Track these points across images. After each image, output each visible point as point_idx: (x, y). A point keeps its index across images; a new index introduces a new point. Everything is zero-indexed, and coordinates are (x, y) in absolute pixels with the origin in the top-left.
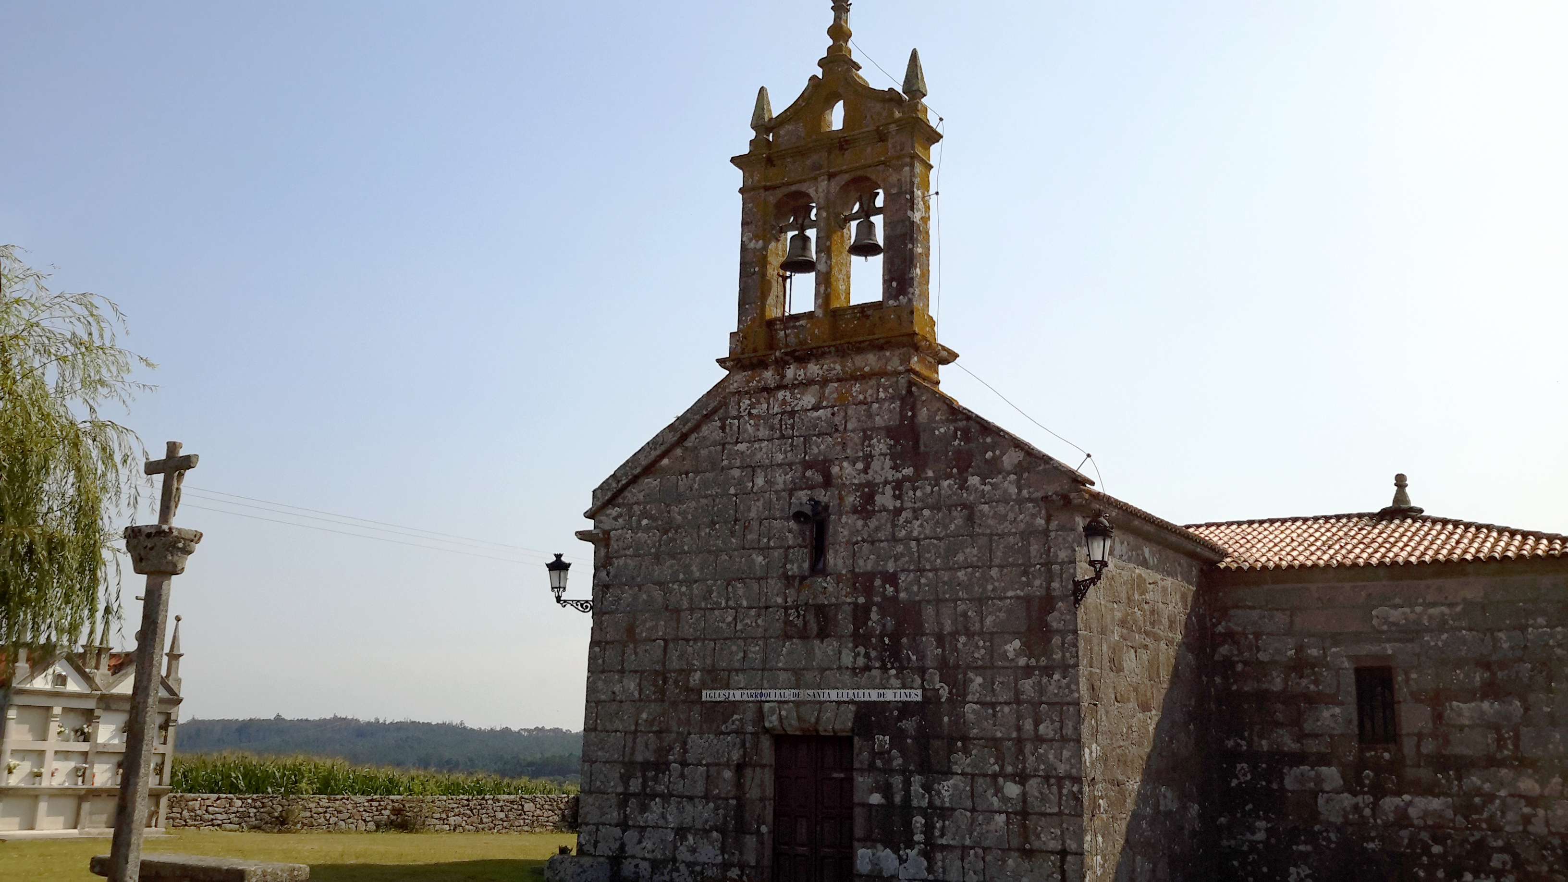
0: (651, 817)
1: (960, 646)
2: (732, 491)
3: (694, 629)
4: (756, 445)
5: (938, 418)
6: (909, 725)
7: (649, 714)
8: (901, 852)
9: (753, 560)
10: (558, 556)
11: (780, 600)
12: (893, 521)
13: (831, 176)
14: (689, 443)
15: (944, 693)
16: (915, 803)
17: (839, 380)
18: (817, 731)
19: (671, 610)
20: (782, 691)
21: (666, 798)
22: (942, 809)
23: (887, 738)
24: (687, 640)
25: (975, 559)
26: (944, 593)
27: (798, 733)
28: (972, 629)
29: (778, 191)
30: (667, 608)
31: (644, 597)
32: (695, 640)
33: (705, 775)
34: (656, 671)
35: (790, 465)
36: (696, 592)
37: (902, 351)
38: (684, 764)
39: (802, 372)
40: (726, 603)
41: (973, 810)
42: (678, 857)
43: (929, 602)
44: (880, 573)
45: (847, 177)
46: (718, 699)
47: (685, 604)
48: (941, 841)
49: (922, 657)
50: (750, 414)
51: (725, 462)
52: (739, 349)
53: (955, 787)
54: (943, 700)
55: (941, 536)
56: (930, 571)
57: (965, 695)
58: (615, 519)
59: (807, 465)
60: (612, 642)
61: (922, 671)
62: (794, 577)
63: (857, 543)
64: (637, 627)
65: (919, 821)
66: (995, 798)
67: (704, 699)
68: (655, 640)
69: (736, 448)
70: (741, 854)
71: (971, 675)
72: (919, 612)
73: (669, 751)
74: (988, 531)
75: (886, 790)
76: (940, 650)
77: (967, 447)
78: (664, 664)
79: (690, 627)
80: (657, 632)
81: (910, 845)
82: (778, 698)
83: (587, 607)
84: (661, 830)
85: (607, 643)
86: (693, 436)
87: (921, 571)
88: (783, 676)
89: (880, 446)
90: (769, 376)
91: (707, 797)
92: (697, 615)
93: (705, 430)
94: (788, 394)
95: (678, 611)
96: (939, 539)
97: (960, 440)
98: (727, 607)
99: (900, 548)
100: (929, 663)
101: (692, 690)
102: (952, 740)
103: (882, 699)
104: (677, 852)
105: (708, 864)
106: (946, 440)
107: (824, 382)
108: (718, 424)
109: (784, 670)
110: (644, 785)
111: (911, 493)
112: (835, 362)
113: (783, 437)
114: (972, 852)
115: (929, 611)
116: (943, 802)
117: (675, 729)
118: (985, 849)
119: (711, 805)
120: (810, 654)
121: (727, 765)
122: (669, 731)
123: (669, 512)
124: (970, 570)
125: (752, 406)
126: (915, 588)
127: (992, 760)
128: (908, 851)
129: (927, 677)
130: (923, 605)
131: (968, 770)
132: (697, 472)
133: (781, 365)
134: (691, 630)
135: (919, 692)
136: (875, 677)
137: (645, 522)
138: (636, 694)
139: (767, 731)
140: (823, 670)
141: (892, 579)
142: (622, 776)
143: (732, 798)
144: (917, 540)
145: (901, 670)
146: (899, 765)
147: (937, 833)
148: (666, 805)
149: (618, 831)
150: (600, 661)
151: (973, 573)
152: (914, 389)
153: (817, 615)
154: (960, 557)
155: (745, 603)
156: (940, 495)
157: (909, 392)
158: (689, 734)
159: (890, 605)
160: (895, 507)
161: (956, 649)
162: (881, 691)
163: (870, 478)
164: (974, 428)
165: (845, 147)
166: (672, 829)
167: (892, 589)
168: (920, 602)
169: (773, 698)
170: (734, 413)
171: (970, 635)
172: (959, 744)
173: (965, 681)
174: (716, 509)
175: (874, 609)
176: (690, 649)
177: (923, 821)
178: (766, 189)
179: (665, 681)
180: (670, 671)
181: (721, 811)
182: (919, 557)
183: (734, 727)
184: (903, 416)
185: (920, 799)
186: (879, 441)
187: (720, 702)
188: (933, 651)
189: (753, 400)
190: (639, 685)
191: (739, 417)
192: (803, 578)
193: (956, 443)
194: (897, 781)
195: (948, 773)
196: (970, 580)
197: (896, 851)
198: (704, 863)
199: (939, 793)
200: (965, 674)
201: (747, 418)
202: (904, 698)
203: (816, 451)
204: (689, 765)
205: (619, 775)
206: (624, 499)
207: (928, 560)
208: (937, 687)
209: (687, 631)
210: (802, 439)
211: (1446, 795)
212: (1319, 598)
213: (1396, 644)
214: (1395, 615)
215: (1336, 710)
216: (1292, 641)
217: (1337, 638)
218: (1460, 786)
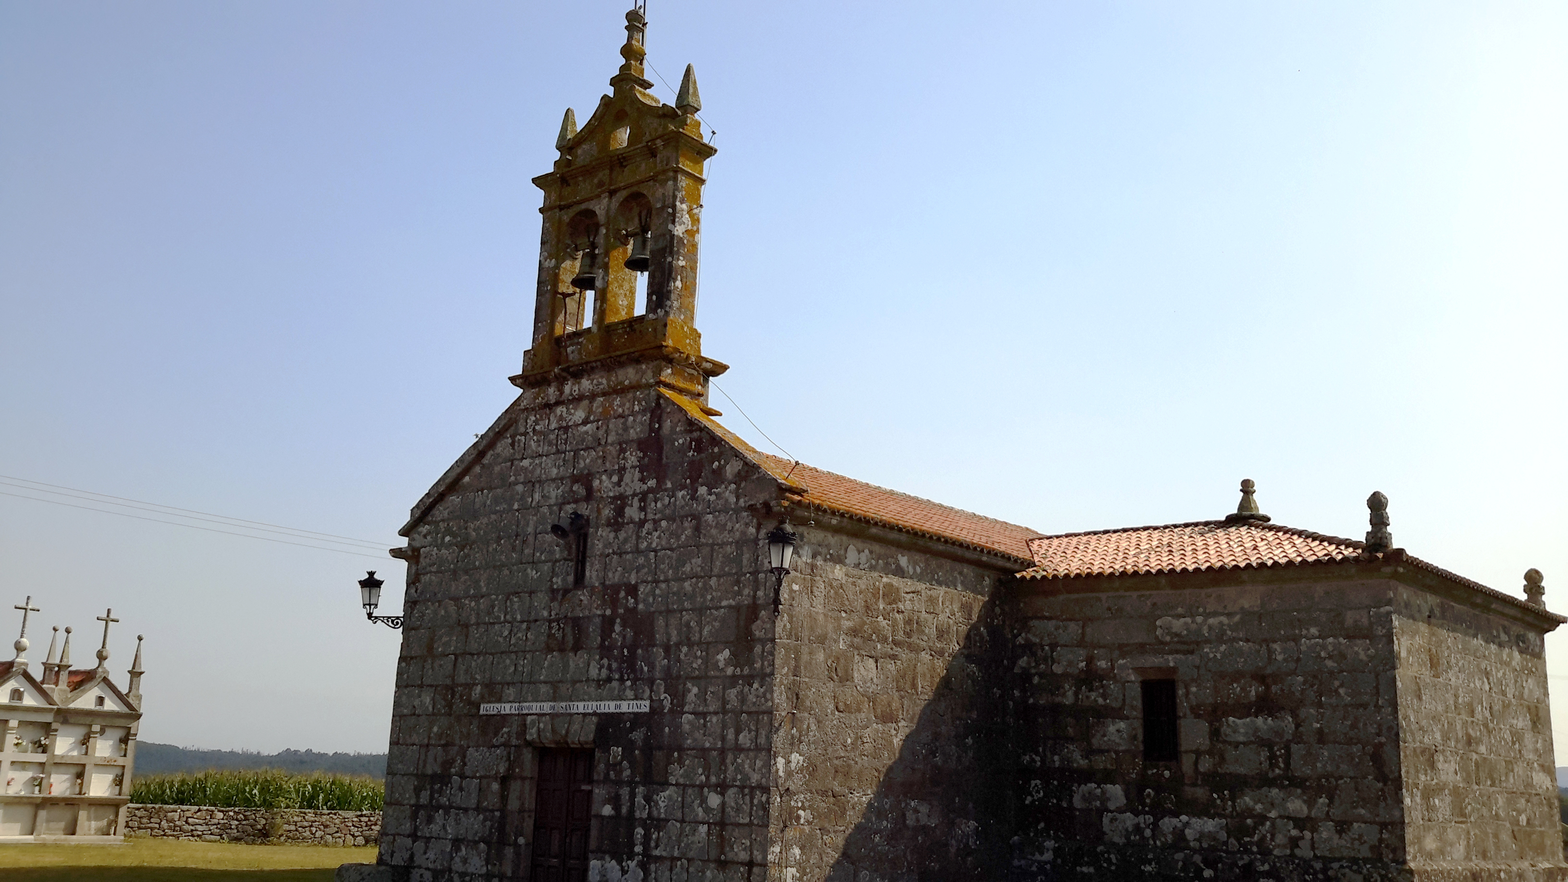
0: (435, 828)
1: (682, 656)
2: (516, 507)
3: (478, 643)
4: (537, 461)
5: (678, 429)
6: (638, 736)
7: (439, 727)
8: (624, 864)
9: (527, 574)
10: (371, 574)
11: (545, 614)
12: (638, 532)
13: (612, 193)
14: (485, 461)
15: (667, 704)
16: (637, 814)
17: (604, 394)
18: (567, 743)
19: (462, 625)
20: (542, 704)
21: (447, 809)
22: (659, 820)
23: (620, 749)
24: (472, 655)
25: (699, 569)
26: (673, 604)
27: (553, 746)
28: (692, 639)
29: (570, 210)
31: (443, 612)
32: (478, 654)
33: (477, 788)
34: (447, 685)
35: (562, 479)
36: (482, 607)
37: (655, 363)
38: (463, 776)
39: (576, 388)
40: (505, 617)
41: (682, 821)
42: (453, 868)
43: (661, 613)
44: (625, 584)
45: (623, 194)
46: (492, 713)
47: (473, 620)
48: (656, 853)
49: (652, 667)
50: (534, 429)
51: (513, 478)
52: (529, 368)
53: (670, 798)
54: (666, 711)
55: (674, 546)
56: (664, 582)
57: (683, 706)
58: (425, 536)
59: (575, 479)
60: (416, 657)
61: (651, 682)
62: (558, 590)
63: (608, 555)
64: (436, 642)
65: (640, 831)
66: (700, 809)
67: (481, 712)
68: (448, 655)
69: (521, 464)
70: (501, 865)
71: (689, 685)
72: (653, 623)
73: (452, 764)
74: (711, 541)
75: (615, 801)
76: (666, 661)
77: (699, 457)
78: (453, 679)
79: (476, 641)
80: (450, 646)
81: (631, 858)
82: (538, 711)
83: (397, 623)
84: (441, 840)
85: (412, 658)
86: (488, 454)
87: (656, 582)
88: (544, 689)
89: (632, 458)
90: (552, 392)
91: (478, 809)
92: (481, 629)
93: (499, 448)
94: (565, 409)
95: (467, 626)
96: (671, 550)
97: (694, 451)
98: (506, 621)
99: (641, 560)
100: (657, 674)
101: (473, 704)
102: (671, 750)
103: (618, 711)
104: (453, 862)
105: (475, 874)
106: (682, 450)
107: (593, 397)
108: (510, 441)
109: (545, 682)
110: (432, 797)
111: (653, 504)
112: (602, 377)
113: (558, 452)
114: (679, 863)
115: (661, 622)
116: (659, 813)
117: (457, 742)
118: (689, 860)
119: (481, 817)
120: (566, 666)
121: (495, 778)
122: (453, 745)
123: (466, 529)
124: (694, 580)
125: (536, 422)
126: (651, 600)
127: (700, 771)
128: (629, 862)
129: (655, 688)
130: (657, 614)
131: (681, 781)
132: (490, 489)
133: (561, 381)
134: (476, 644)
135: (648, 703)
136: (615, 688)
137: (447, 539)
138: (431, 709)
139: (528, 744)
140: (574, 682)
141: (632, 590)
142: (415, 789)
143: (497, 811)
144: (655, 551)
145: (635, 681)
146: (628, 776)
147: (653, 844)
148: (447, 817)
149: (409, 841)
150: (405, 676)
151: (697, 583)
152: (662, 401)
153: (573, 628)
154: (687, 568)
155: (519, 617)
156: (675, 505)
157: (658, 404)
158: (468, 747)
159: (631, 618)
160: (640, 519)
161: (679, 660)
162: (618, 703)
163: (622, 491)
164: (706, 438)
165: (624, 164)
166: (450, 840)
167: (633, 600)
168: (654, 612)
169: (534, 711)
170: (522, 430)
171: (690, 645)
172: (676, 754)
173: (684, 691)
174: (502, 524)
175: (618, 620)
176: (474, 664)
177: (643, 832)
178: (561, 208)
179: (453, 694)
180: (458, 685)
181: (488, 823)
182: (656, 568)
183: (503, 740)
184: (651, 429)
185: (641, 810)
186: (631, 454)
187: (494, 715)
188: (661, 662)
189: (538, 416)
190: (433, 699)
191: (525, 434)
192: (566, 592)
193: (691, 454)
194: (625, 791)
195: (665, 784)
196: (694, 590)
197: (620, 863)
198: (473, 874)
199: (657, 803)
200: (685, 684)
201: (531, 434)
202: (636, 710)
203: (582, 465)
204: (466, 777)
205: (412, 787)
206: (432, 516)
207: (663, 572)
208: (662, 698)
209: (474, 646)
210: (572, 453)
211: (1221, 816)
212: (1109, 609)
213: (1178, 656)
214: (1178, 625)
215: (1122, 725)
216: (1082, 652)
217: (1124, 650)
218: (1234, 807)
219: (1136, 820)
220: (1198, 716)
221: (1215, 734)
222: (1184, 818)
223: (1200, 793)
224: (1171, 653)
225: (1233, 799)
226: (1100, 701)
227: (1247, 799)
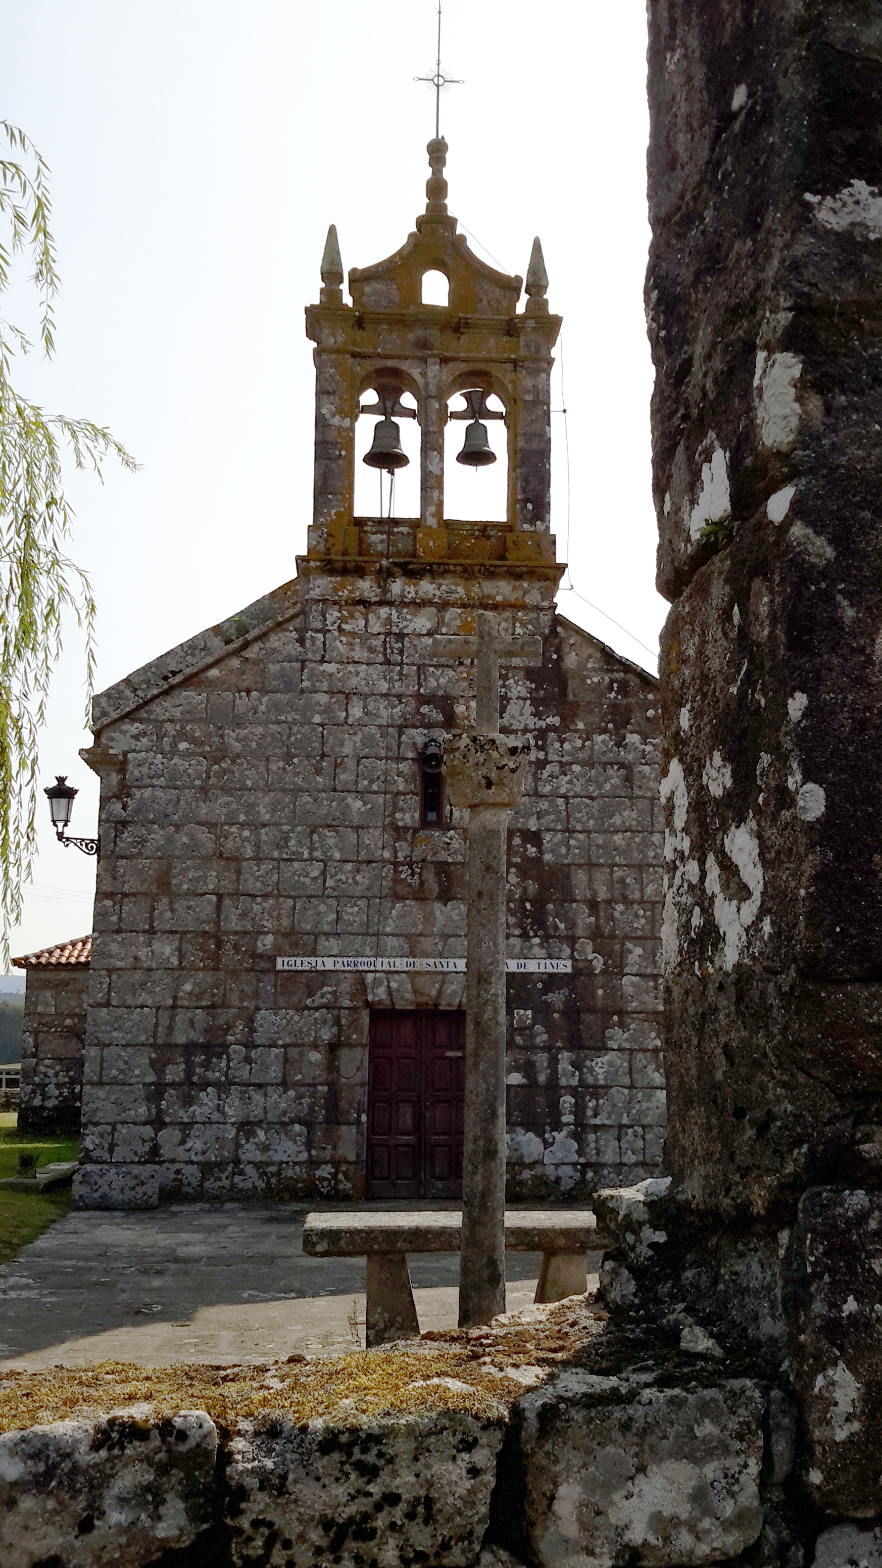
0: (199, 1111)
1: (617, 915)
2: (317, 719)
3: (262, 882)
4: (350, 668)
5: (590, 665)
6: (556, 998)
7: (195, 984)
8: (547, 1136)
9: (348, 805)
10: (61, 780)
11: (387, 855)
12: (536, 773)
13: (444, 361)
14: (252, 653)
15: (599, 964)
16: (563, 1082)
17: (464, 606)
18: (437, 1005)
19: (227, 859)
20: (392, 960)
21: (223, 1087)
22: (596, 1087)
23: (529, 1012)
24: (254, 896)
25: (635, 823)
26: (599, 857)
27: (411, 1008)
28: (630, 897)
29: (368, 362)
30: (221, 856)
31: (185, 840)
32: (266, 896)
33: (281, 1059)
34: (205, 933)
35: (399, 697)
36: (264, 837)
37: (543, 584)
38: (250, 1045)
39: (412, 589)
40: (310, 854)
41: (631, 1087)
42: (243, 1157)
43: (580, 866)
44: (519, 830)
45: (463, 367)
46: (300, 968)
47: (249, 852)
48: (593, 1121)
49: (572, 925)
50: (340, 629)
51: (306, 684)
52: (321, 547)
53: (611, 1064)
54: (597, 972)
55: (594, 795)
56: (580, 832)
57: (622, 966)
58: (136, 737)
59: (423, 700)
60: (134, 895)
61: (572, 940)
62: (406, 829)
64: (174, 877)
65: (567, 1100)
66: (656, 1074)
67: (279, 967)
68: (202, 895)
69: (321, 668)
70: (335, 1148)
71: (629, 945)
72: (568, 876)
73: (227, 1030)
74: (649, 794)
75: (528, 1069)
76: (593, 919)
77: (625, 701)
78: (217, 923)
79: (257, 880)
80: (206, 884)
81: (557, 1126)
82: (386, 968)
83: (92, 848)
84: (215, 1126)
85: (125, 895)
86: (256, 647)
87: (571, 831)
88: (392, 942)
89: (519, 688)
90: (366, 587)
91: (284, 1084)
92: (266, 866)
93: (275, 641)
94: (394, 612)
95: (236, 860)
96: (592, 798)
97: (618, 693)
98: (311, 859)
99: (544, 805)
100: (580, 931)
101: (261, 956)
102: (607, 1013)
103: (522, 970)
104: (240, 1151)
105: (287, 1163)
106: (600, 691)
107: (444, 606)
108: (294, 635)
109: (393, 935)
110: (189, 1072)
111: (557, 745)
112: (457, 585)
113: (388, 662)
114: (630, 1131)
115: (580, 877)
116: (596, 1079)
117: (236, 1002)
118: (644, 1127)
119: (292, 1093)
120: (429, 919)
121: (315, 1046)
122: (225, 1005)
123: (222, 736)
124: (628, 834)
125: (343, 620)
126: (563, 850)
127: (653, 1035)
128: (555, 1134)
129: (577, 946)
130: (573, 868)
131: (627, 1045)
132: (264, 691)
133: (384, 576)
134: (258, 884)
135: (569, 963)
136: (514, 946)
137: (183, 746)
138: (175, 961)
139: (367, 1004)
140: (446, 937)
141: (535, 838)
142: (153, 1063)
143: (322, 1084)
144: (565, 797)
145: (546, 938)
146: (543, 1042)
147: (589, 1113)
148: (224, 1096)
149: (148, 1131)
150: (114, 918)
151: (632, 838)
152: (559, 629)
153: (437, 874)
154: (617, 820)
155: (337, 856)
156: (592, 749)
157: (554, 633)
158: (258, 1009)
159: (532, 867)
160: (538, 759)
161: (612, 918)
162: (522, 961)
163: (507, 724)
164: (634, 681)
165: (462, 330)
166: (233, 1124)
167: (534, 849)
168: (569, 865)
169: (379, 968)
170: (318, 625)
171: (627, 902)
172: (615, 1018)
173: (622, 952)
174: (293, 739)
175: (513, 870)
176: (256, 908)
177: (573, 1101)
178: (354, 355)
179: (219, 944)
180: (228, 933)
181: (306, 1101)
182: (568, 816)
183: (325, 1000)
184: (546, 659)
185: (568, 1076)
186: (516, 682)
187: (304, 971)
188: (584, 919)
189: (345, 613)
190: (179, 949)
191: (325, 631)
192: (416, 831)
193: (613, 695)
194: (541, 1059)
195: (604, 1048)
196: (628, 845)
197: (540, 1134)
198: (282, 1162)
199: (591, 1070)
200: (623, 944)
201: (336, 633)
202: (550, 970)
203: (433, 683)
204: (257, 1046)
205: (147, 1061)
206: (149, 712)
207: (579, 821)
208: (590, 957)
209: (253, 885)
210: (415, 668)
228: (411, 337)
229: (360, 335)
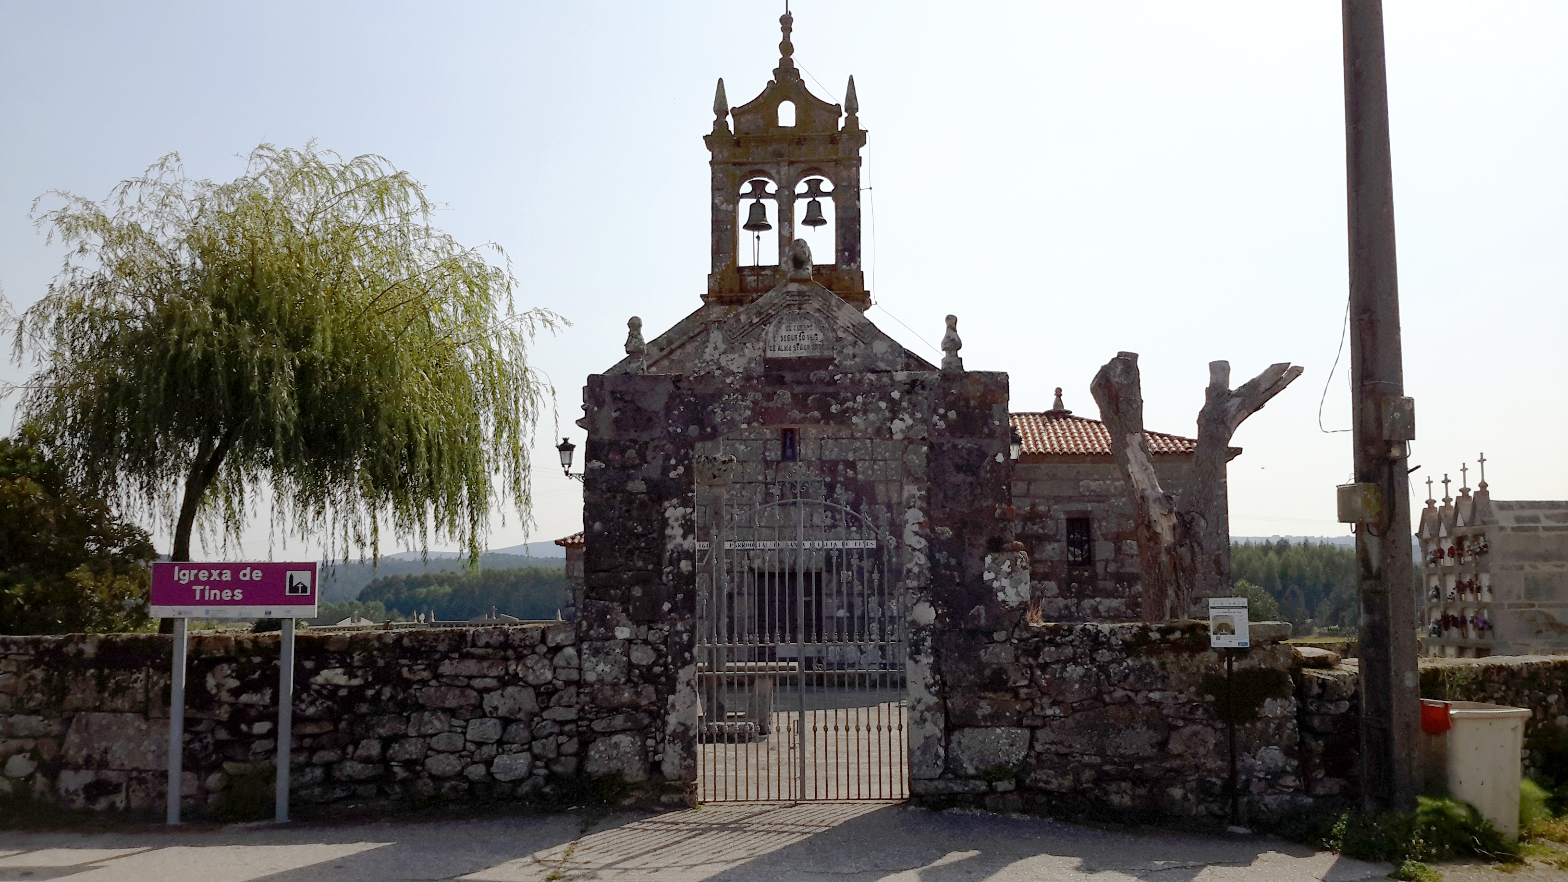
6: (867, 563)
8: (862, 648)
10: (566, 440)
11: (760, 478)
16: (872, 615)
20: (765, 543)
22: (892, 618)
23: (850, 573)
26: (892, 476)
27: (777, 571)
29: (744, 167)
44: (842, 460)
45: (804, 167)
48: (891, 639)
49: (876, 519)
52: (717, 288)
54: (890, 547)
56: (881, 460)
61: (876, 528)
62: (772, 462)
63: (823, 439)
65: (875, 627)
72: (873, 488)
75: (850, 608)
76: (889, 514)
82: (762, 547)
83: (580, 478)
87: (875, 461)
88: (765, 532)
99: (858, 444)
100: (881, 523)
103: (845, 547)
109: (766, 527)
115: (880, 489)
116: (893, 614)
120: (787, 516)
126: (870, 472)
128: (867, 647)
129: (880, 532)
130: (876, 483)
135: (874, 542)
136: (840, 532)
139: (752, 570)
141: (852, 465)
144: (871, 439)
145: (860, 527)
146: (859, 591)
147: (888, 634)
153: (792, 489)
159: (850, 484)
162: (845, 542)
165: (801, 142)
167: (852, 472)
169: (757, 548)
175: (839, 485)
177: (878, 626)
178: (734, 164)
182: (872, 451)
185: (875, 611)
188: (884, 516)
192: (778, 462)
194: (858, 600)
202: (863, 547)
208: (887, 538)
211: (1122, 597)
212: (1047, 474)
213: (1094, 504)
214: (1094, 485)
215: (1056, 545)
216: (1028, 501)
217: (1057, 500)
218: (1130, 591)
219: (1066, 602)
220: (1106, 539)
221: (1118, 550)
222: (1098, 599)
223: (1109, 585)
224: (1089, 501)
225: (1130, 587)
226: (1041, 531)
227: (1139, 587)
228: (770, 149)
229: (738, 151)
